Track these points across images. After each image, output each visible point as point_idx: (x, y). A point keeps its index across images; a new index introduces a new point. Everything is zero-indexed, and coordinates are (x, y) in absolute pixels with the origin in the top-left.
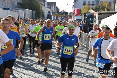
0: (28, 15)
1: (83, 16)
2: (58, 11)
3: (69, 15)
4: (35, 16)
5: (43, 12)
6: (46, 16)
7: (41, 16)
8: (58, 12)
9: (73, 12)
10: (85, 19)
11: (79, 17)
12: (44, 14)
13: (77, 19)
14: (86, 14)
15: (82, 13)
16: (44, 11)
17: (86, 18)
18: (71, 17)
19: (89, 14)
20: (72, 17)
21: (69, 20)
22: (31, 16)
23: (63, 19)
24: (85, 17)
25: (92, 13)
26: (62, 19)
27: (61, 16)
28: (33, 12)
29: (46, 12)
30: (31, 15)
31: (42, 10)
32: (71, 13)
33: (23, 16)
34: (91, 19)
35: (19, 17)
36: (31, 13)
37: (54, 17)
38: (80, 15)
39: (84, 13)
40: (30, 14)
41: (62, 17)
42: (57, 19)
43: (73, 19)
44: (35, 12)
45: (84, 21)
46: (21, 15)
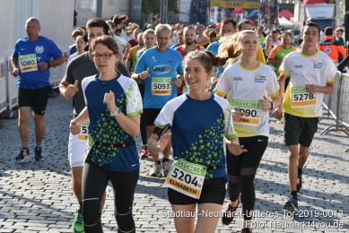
0: (111, 3)
1: (342, 5)
4: (143, 5)
6: (184, 5)
7: (166, 8)
10: (347, 16)
11: (325, 11)
13: (316, 16)
18: (289, 9)
20: (292, 11)
21: (282, 21)
22: (125, 7)
30: (127, 3)
33: (94, 7)
35: (75, 14)
37: (219, 10)
38: (327, 2)
41: (249, 11)
43: (295, 18)
45: (346, 25)
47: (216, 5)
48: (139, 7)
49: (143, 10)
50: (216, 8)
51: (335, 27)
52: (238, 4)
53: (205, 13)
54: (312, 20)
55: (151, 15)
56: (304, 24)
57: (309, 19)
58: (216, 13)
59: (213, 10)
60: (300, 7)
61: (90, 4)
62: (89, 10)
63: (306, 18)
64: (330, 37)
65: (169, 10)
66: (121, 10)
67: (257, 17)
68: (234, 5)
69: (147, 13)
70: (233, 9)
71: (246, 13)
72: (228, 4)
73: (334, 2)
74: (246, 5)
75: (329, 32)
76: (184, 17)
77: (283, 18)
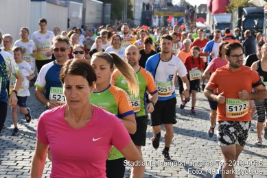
0: (91, 13)
1: (236, 14)
2: (169, 1)
3: (197, 11)
4: (111, 15)
5: (130, 7)
6: (138, 15)
7: (126, 16)
8: (170, 4)
9: (208, 5)
10: (240, 21)
11: (226, 18)
12: (133, 10)
13: (220, 21)
14: (244, 9)
15: (233, 6)
16: (133, 4)
17: (243, 19)
18: (203, 17)
19: (251, 8)
20: (205, 18)
21: (199, 24)
22: (100, 16)
24: (240, 16)
25: (259, 5)
26: (180, 24)
27: (177, 14)
28: (104, 5)
29: (137, 4)
30: (101, 13)
31: (129, 1)
32: (202, 6)
33: (80, 16)
34: (256, 22)
35: (69, 20)
36: (101, 8)
37: (159, 18)
38: (227, 12)
39: (237, 5)
40: (98, 11)
41: (178, 18)
43: (207, 23)
44: (109, 6)
45: (239, 26)
46: (74, 15)
47: (158, 14)
48: (108, 16)
49: (112, 18)
50: (157, 16)
51: (232, 28)
52: (171, 14)
53: (151, 20)
54: (218, 24)
55: (117, 21)
56: (213, 26)
57: (216, 23)
58: (157, 20)
59: (155, 18)
60: (210, 16)
61: (78, 14)
62: (77, 18)
63: (214, 22)
64: (229, 35)
65: (128, 18)
66: (98, 18)
67: (183, 22)
68: (169, 14)
69: (114, 20)
70: (168, 17)
71: (176, 19)
72: (165, 14)
73: (231, 12)
75: (228, 31)
76: (137, 22)
77: (200, 22)
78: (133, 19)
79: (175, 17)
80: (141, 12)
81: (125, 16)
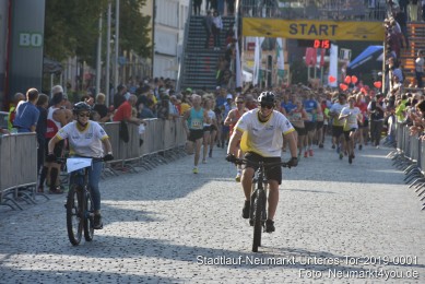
4: (48, 34)
7: (114, 40)
12: (145, 11)
23: (375, 64)
37: (269, 46)
41: (356, 47)
42: (299, 73)
47: (260, 31)
48: (37, 40)
49: (49, 48)
50: (259, 40)
52: (323, 29)
58: (258, 55)
65: (122, 48)
67: (379, 66)
68: (313, 30)
69: (60, 57)
70: (310, 43)
71: (347, 52)
72: (293, 29)
74: (347, 30)
76: (166, 71)
78: (147, 52)
79: (342, 44)
80: (184, 18)
81: (110, 40)
